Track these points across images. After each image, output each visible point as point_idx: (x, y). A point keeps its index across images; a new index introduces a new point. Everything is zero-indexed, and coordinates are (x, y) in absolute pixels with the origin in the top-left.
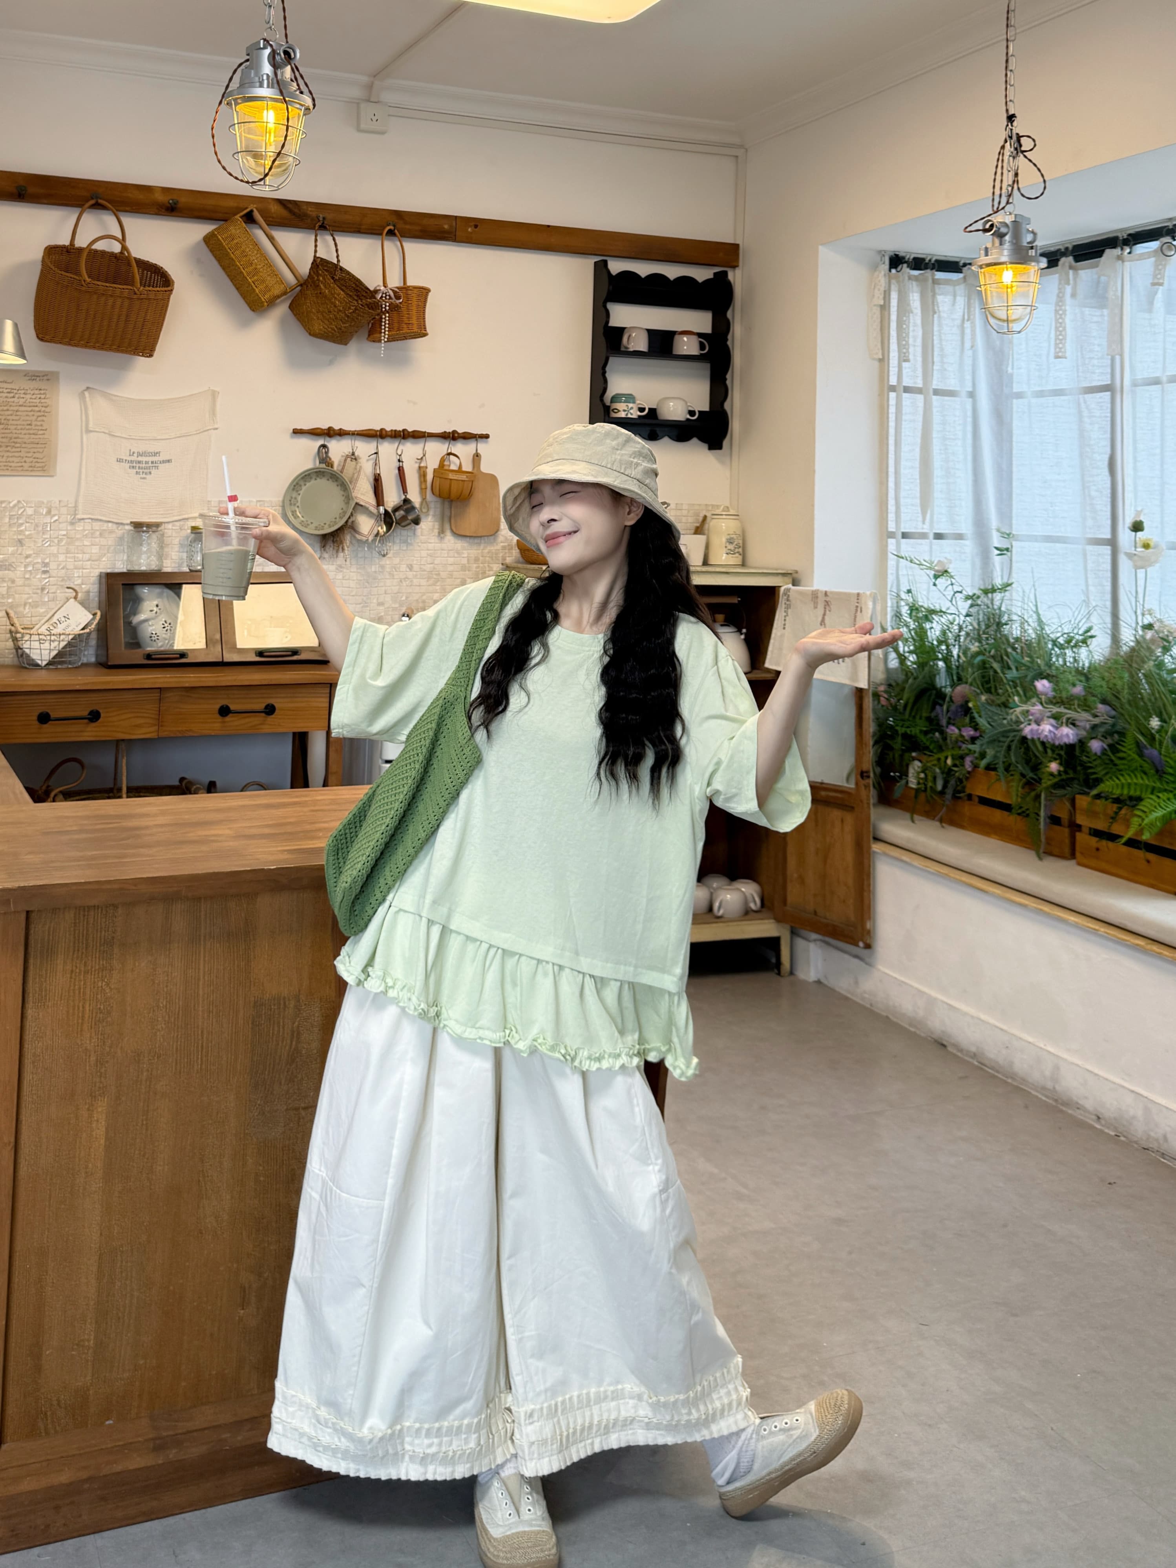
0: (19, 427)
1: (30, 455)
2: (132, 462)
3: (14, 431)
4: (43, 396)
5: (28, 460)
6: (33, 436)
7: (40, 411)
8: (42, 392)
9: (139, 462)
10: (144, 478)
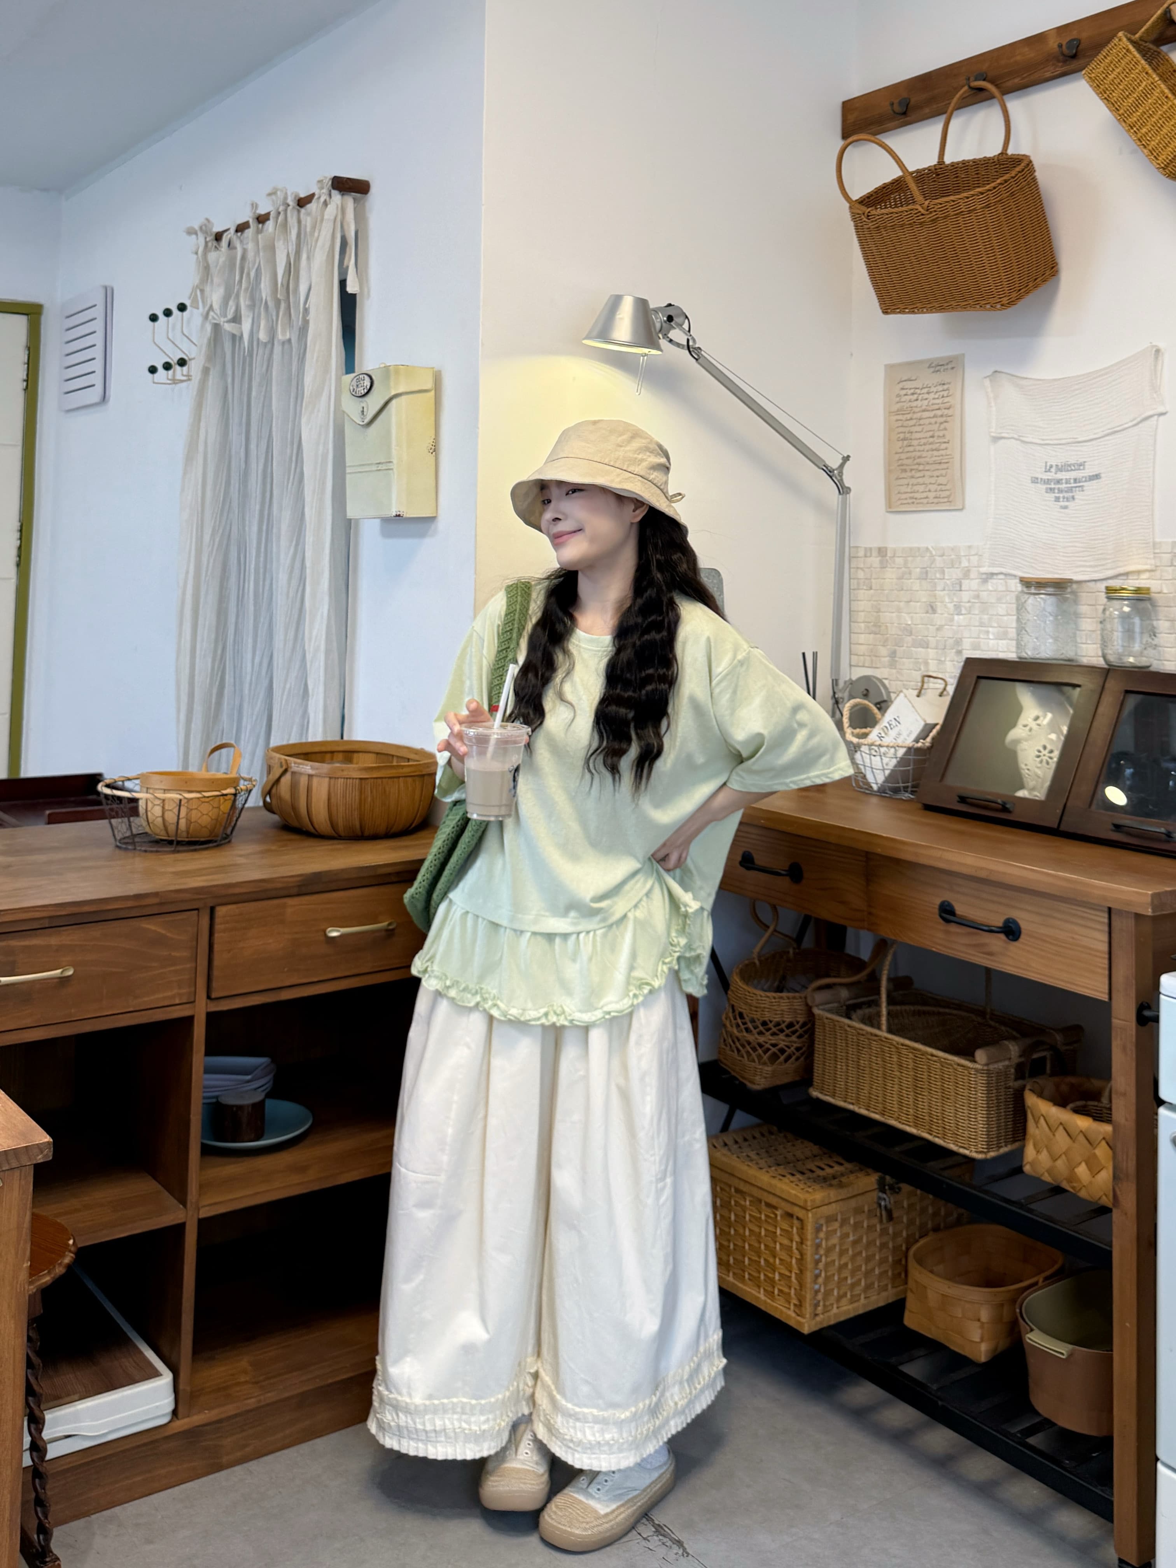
0: (923, 441)
1: (933, 480)
2: (1048, 482)
3: (918, 448)
4: (945, 393)
5: (933, 487)
6: (935, 453)
7: (942, 416)
8: (945, 387)
9: (1059, 482)
10: (1066, 507)
